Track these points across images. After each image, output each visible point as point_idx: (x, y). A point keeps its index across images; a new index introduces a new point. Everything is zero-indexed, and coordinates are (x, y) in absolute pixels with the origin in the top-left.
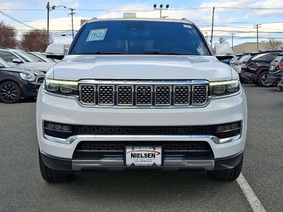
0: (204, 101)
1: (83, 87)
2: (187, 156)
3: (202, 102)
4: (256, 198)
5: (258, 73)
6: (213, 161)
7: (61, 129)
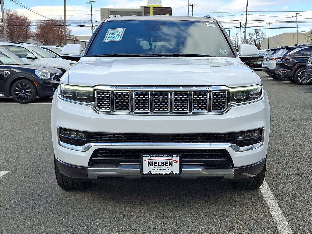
0: (223, 108)
1: (98, 93)
2: (206, 164)
3: (221, 109)
4: (278, 208)
5: (294, 69)
6: (233, 170)
7: (77, 136)
